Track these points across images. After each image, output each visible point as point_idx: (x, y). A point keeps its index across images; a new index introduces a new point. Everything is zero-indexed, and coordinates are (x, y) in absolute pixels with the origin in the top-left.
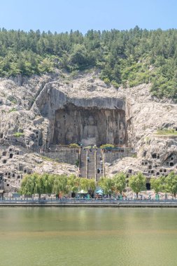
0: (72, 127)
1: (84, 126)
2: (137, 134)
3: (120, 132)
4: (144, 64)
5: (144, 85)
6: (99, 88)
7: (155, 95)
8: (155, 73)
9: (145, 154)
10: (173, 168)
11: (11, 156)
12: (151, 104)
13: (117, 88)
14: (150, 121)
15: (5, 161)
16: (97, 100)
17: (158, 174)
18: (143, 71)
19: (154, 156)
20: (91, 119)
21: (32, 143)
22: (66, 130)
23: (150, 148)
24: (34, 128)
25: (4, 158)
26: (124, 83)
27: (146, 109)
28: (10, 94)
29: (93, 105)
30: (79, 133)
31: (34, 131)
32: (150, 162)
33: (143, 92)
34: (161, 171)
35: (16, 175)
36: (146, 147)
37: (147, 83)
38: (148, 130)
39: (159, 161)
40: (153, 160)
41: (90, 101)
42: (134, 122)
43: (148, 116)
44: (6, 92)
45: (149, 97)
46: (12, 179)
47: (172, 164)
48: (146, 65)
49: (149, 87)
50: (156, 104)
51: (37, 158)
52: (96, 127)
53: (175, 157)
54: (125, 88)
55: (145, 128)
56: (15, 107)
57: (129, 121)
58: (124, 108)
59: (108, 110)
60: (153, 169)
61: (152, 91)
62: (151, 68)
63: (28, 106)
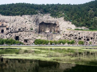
1: (46, 27)
2: (61, 30)
4: (61, 12)
5: (62, 18)
6: (50, 18)
9: (64, 34)
10: (71, 38)
11: (30, 35)
13: (55, 18)
15: (29, 36)
16: (50, 21)
18: (61, 14)
19: (66, 35)
20: (48, 26)
21: (35, 31)
23: (65, 33)
24: (35, 28)
25: (28, 35)
26: (56, 17)
27: (63, 24)
28: (29, 19)
29: (49, 22)
32: (65, 36)
33: (62, 19)
34: (68, 39)
35: (32, 39)
36: (64, 33)
38: (64, 29)
39: (68, 36)
40: (66, 36)
41: (48, 21)
42: (60, 27)
43: (63, 25)
44: (28, 19)
45: (64, 21)
46: (31, 40)
47: (71, 37)
49: (63, 18)
50: (65, 22)
51: (37, 35)
53: (71, 35)
54: (57, 18)
55: (63, 28)
56: (30, 22)
57: (58, 27)
58: (57, 23)
59: (52, 23)
60: (66, 38)
61: (64, 19)
62: (63, 14)
63: (33, 22)
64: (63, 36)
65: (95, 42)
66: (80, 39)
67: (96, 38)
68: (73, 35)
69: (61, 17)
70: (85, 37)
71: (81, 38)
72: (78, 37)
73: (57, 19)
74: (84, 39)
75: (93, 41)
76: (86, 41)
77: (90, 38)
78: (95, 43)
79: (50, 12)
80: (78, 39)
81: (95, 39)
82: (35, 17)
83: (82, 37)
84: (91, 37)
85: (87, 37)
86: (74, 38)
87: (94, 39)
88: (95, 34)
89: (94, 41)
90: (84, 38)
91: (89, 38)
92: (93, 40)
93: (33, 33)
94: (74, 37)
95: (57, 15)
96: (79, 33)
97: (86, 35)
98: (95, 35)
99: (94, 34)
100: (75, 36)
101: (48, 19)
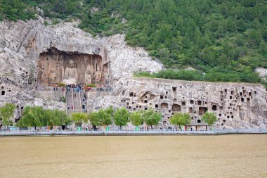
0: (54, 69)
1: (65, 68)
2: (115, 76)
3: (97, 73)
4: (117, 16)
5: (118, 35)
6: (79, 36)
7: (128, 44)
8: (127, 25)
9: (124, 93)
10: (147, 104)
11: (3, 93)
12: (125, 51)
14: (126, 66)
16: (77, 45)
17: (135, 109)
18: (116, 23)
19: (131, 94)
20: (71, 62)
21: (22, 81)
22: (49, 71)
23: (129, 88)
24: (23, 69)
26: (100, 33)
27: (122, 55)
29: (74, 50)
30: (61, 74)
31: (24, 71)
32: (128, 99)
33: (118, 41)
34: (137, 107)
37: (122, 33)
38: (124, 73)
39: (136, 98)
40: (131, 98)
41: (72, 46)
42: (112, 65)
43: (124, 61)
45: (124, 45)
47: (146, 102)
48: (119, 18)
49: (123, 36)
50: (130, 52)
51: (28, 96)
52: (75, 69)
53: (148, 95)
54: (101, 36)
55: (122, 70)
56: (6, 49)
57: (106, 65)
58: (101, 54)
59: (86, 55)
60: (130, 105)
61: (126, 40)
62: (124, 21)
63: (16, 49)
64: (120, 97)
65: (226, 118)
66: (176, 107)
67: (227, 104)
68: (152, 96)
69: (116, 32)
70: (192, 102)
71: (180, 104)
72: (170, 103)
73: (104, 39)
74: (191, 108)
75: (220, 115)
76: (196, 115)
77: (209, 106)
78: (224, 121)
79: (79, 14)
80: (170, 108)
81: (226, 110)
82: (25, 31)
83: (184, 103)
84: (212, 103)
85: (199, 102)
86: (157, 106)
87: (221, 108)
88: (226, 90)
89: (223, 115)
90: (188, 105)
91: (205, 106)
92: (218, 112)
93: (14, 87)
94: (157, 103)
95: (102, 26)
96: (174, 89)
97: (196, 96)
98: (224, 94)
99: (221, 92)
100: (162, 97)
101: (70, 39)
